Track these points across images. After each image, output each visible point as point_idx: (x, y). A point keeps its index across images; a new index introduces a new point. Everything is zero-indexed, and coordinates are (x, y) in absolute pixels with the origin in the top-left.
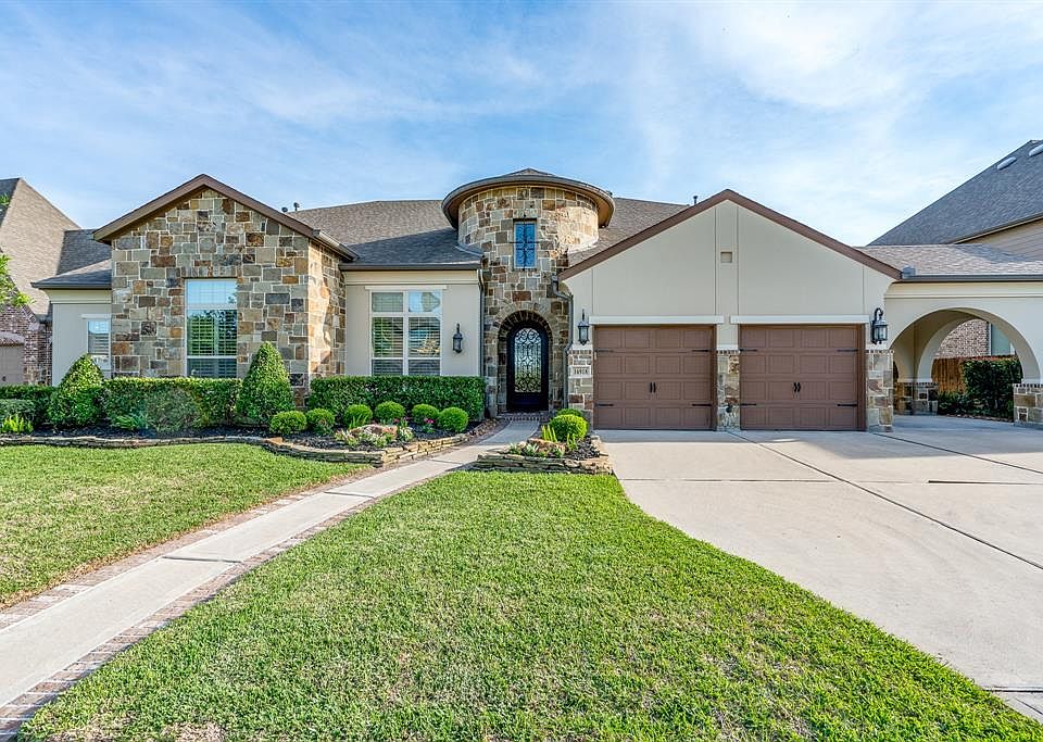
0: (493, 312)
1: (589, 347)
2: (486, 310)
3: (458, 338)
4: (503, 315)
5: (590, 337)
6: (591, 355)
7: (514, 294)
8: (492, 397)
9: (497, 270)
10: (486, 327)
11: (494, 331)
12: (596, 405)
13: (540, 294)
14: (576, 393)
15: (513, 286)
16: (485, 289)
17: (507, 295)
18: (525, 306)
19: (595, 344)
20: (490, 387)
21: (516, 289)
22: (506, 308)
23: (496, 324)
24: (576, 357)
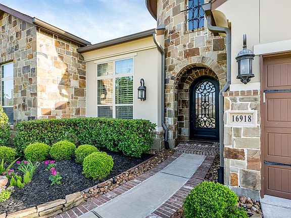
0: (171, 69)
1: (255, 85)
2: (165, 68)
3: (143, 89)
4: (178, 70)
5: (256, 71)
6: (258, 96)
7: (185, 52)
8: (171, 133)
9: (173, 37)
10: (166, 81)
11: (172, 83)
12: (265, 162)
13: (208, 49)
14: (234, 146)
15: (185, 46)
16: (165, 53)
17: (181, 53)
18: (194, 60)
19: (264, 80)
20: (169, 125)
21: (187, 48)
22: (179, 64)
23: (172, 78)
24: (234, 100)
